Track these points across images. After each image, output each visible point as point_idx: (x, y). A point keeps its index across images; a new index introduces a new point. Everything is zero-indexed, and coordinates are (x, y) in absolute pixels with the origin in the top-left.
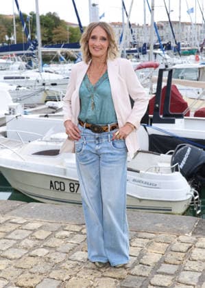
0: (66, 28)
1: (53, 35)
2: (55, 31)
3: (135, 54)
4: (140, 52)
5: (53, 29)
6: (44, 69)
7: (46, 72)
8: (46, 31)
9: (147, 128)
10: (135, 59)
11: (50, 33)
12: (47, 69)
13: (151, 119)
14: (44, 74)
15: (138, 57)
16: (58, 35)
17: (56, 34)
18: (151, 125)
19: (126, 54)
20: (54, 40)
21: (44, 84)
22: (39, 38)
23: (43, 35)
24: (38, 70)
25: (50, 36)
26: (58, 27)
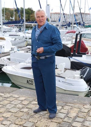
2: (31, 16)
3: (65, 26)
6: (26, 32)
8: (27, 15)
9: (70, 58)
10: (65, 29)
11: (29, 16)
12: (28, 32)
13: (72, 55)
14: (26, 34)
15: (67, 28)
16: (32, 17)
17: (31, 17)
18: (72, 57)
19: (61, 26)
20: (30, 19)
21: (26, 38)
22: (24, 18)
23: (26, 17)
24: (24, 32)
25: (29, 18)
26: (32, 14)
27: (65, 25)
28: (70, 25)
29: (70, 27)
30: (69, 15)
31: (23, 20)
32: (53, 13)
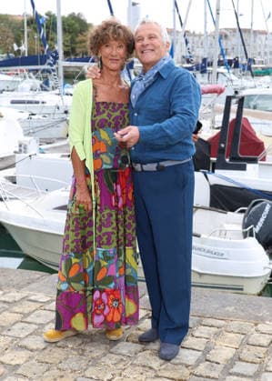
1: (76, 43)
2: (80, 38)
4: (197, 69)
5: (77, 36)
11: (73, 41)
16: (83, 44)
25: (73, 45)
26: (84, 33)
27: (191, 69)
28: (205, 67)
29: (206, 75)
31: (56, 52)
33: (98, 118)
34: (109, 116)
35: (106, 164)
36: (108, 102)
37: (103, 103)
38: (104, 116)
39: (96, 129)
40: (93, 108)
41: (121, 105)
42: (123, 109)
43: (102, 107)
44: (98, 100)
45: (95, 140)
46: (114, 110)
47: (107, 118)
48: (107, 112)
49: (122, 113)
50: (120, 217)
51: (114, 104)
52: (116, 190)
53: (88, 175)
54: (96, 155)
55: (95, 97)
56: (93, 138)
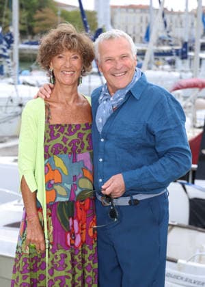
0: (55, 11)
1: (35, 21)
2: (39, 15)
3: (168, 58)
4: (177, 55)
5: (35, 13)
6: (22, 78)
7: (24, 84)
8: (25, 14)
9: (187, 187)
10: (167, 67)
11: (30, 18)
12: (28, 79)
13: (194, 172)
14: (21, 87)
15: (172, 63)
16: (43, 22)
17: (40, 19)
18: (193, 183)
19: (153, 57)
20: (36, 29)
21: (21, 105)
22: (15, 29)
23: (20, 22)
24: (11, 80)
25: (30, 24)
26: (44, 10)
27: (169, 54)
28: (186, 52)
29: (187, 62)
30: (179, 14)
31: (11, 35)
32: (122, 7)
33: (52, 143)
34: (65, 140)
35: (61, 196)
36: (63, 124)
37: (58, 126)
38: (59, 141)
39: (49, 156)
40: (46, 132)
41: (78, 126)
42: (81, 131)
43: (56, 131)
44: (52, 122)
45: (48, 168)
46: (71, 133)
47: (62, 143)
48: (62, 135)
49: (80, 135)
50: (76, 257)
51: (70, 125)
52: (73, 226)
53: (39, 208)
54: (49, 186)
55: (48, 119)
56: (46, 166)
